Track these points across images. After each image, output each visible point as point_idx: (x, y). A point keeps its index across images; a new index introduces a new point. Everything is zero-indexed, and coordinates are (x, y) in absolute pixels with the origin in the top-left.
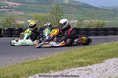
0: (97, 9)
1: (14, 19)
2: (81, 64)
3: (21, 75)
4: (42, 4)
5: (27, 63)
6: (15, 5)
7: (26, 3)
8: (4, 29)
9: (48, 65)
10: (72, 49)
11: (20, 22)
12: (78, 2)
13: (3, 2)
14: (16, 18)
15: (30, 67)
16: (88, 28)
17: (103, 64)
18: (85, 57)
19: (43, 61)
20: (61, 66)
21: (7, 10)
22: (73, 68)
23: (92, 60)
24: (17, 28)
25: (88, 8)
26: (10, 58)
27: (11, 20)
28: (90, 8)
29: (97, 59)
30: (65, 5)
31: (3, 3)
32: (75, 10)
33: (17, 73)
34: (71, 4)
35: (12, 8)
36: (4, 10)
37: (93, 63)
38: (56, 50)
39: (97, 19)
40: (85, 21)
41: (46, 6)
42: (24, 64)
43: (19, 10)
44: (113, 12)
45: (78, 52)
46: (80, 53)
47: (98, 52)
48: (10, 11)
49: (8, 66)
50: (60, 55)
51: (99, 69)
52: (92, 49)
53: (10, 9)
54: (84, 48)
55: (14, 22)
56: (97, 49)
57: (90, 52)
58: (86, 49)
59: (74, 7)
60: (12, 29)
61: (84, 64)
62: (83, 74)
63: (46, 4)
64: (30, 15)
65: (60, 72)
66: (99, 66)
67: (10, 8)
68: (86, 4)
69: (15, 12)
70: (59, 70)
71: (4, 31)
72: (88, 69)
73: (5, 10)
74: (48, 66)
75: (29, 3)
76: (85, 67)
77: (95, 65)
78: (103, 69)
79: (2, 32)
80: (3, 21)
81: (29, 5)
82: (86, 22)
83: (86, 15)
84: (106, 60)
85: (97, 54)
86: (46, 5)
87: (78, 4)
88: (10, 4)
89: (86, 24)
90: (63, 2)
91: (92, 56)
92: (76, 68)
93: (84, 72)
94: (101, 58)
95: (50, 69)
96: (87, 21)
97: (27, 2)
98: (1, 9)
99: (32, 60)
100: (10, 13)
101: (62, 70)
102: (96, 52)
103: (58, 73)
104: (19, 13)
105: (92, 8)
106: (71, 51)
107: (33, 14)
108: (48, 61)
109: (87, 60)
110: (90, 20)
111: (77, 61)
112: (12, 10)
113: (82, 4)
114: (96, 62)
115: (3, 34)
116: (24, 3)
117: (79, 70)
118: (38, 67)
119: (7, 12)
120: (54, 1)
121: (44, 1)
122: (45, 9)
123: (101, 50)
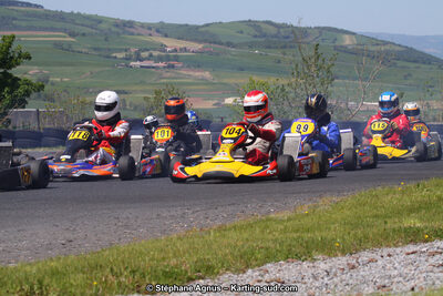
2: (414, 236)
3: (220, 265)
4: (269, 47)
5: (235, 227)
6: (185, 50)
7: (221, 44)
9: (307, 236)
10: (380, 188)
12: (385, 43)
13: (148, 39)
15: (247, 240)
18: (423, 211)
19: (289, 224)
20: (349, 240)
21: (160, 64)
22: (387, 246)
25: (415, 61)
26: (180, 212)
28: (424, 63)
30: (345, 50)
31: (148, 43)
32: (377, 68)
33: (207, 257)
35: (176, 59)
36: (152, 63)
38: (325, 192)
41: (284, 54)
42: (225, 230)
43: (199, 66)
45: (399, 197)
46: (407, 201)
48: (169, 67)
50: (342, 204)
53: (171, 60)
54: (418, 186)
57: (440, 199)
58: (424, 187)
61: (424, 234)
62: (424, 267)
63: (285, 47)
64: (232, 81)
65: (344, 259)
67: (168, 58)
68: (411, 49)
69: (185, 73)
70: (344, 254)
72: (436, 249)
73: (154, 65)
74: (305, 239)
75: (229, 44)
76: (427, 244)
81: (229, 49)
87: (387, 47)
88: (171, 44)
90: (337, 44)
92: (396, 246)
93: (426, 261)
95: (312, 249)
97: (224, 41)
98: (141, 60)
99: (251, 220)
100: (169, 74)
101: (351, 254)
103: (339, 262)
104: (197, 74)
105: (430, 63)
106: (374, 193)
107: (242, 80)
108: (302, 221)
109: (433, 224)
111: (396, 226)
112: (177, 64)
113: (397, 48)
116: (215, 43)
117: (408, 254)
118: (275, 241)
119: (159, 71)
120: (310, 39)
121: (276, 36)
122: (279, 62)
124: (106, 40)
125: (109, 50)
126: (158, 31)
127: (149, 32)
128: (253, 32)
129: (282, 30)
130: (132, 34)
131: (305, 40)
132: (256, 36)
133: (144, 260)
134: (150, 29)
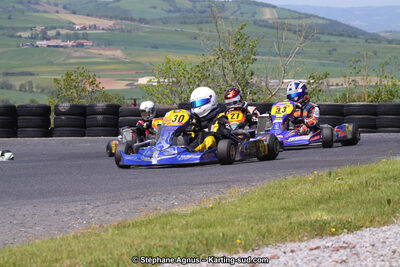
0: (374, 38)
1: (91, 74)
2: (320, 230)
4: (185, 23)
5: (135, 225)
6: (95, 27)
7: (132, 20)
8: (56, 106)
9: (207, 232)
10: (290, 178)
11: (113, 86)
12: (308, 16)
13: (55, 16)
14: (99, 71)
15: (146, 238)
16: (343, 106)
17: (395, 228)
18: (332, 203)
19: (191, 219)
20: (252, 235)
21: (69, 43)
22: (291, 241)
23: (356, 214)
24: (101, 105)
25: (341, 35)
26: (79, 208)
27: (80, 78)
28: (350, 36)
29: (374, 210)
30: (265, 24)
31: (53, 20)
32: (297, 42)
33: (102, 257)
34: (286, 21)
35: (86, 37)
36: (59, 42)
37: (359, 224)
38: (233, 182)
39: (374, 74)
40: (333, 81)
41: (201, 29)
42: (124, 227)
43: (109, 45)
45: (308, 187)
46: (317, 192)
47: (377, 188)
48: (77, 46)
49: (72, 234)
50: (248, 196)
51: (379, 245)
52: (355, 177)
53: (80, 38)
54: (330, 174)
55: (92, 83)
56: (373, 175)
57: (351, 188)
58: (337, 175)
59: (295, 32)
60: (83, 108)
61: (330, 227)
62: (326, 263)
63: (201, 22)
64: (144, 60)
65: (247, 255)
66: (382, 235)
67: (76, 37)
68: (336, 21)
69: (95, 52)
70: (245, 250)
71: (58, 113)
72: (341, 244)
73: (62, 44)
74: (206, 236)
75: (141, 20)
76: (333, 238)
77: (366, 233)
78: (394, 247)
79: (52, 117)
80: (56, 80)
81: (142, 25)
82: (337, 85)
83: (335, 61)
85: (372, 194)
86: (201, 26)
87: (309, 21)
88: (80, 21)
89: (336, 91)
90: (257, 17)
91: (358, 201)
92: (300, 240)
93: (330, 256)
94: (387, 206)
95: (213, 246)
96: (340, 80)
97: (136, 17)
98: (48, 39)
99: (152, 216)
100: (77, 54)
101: (253, 250)
102: (370, 189)
104: (109, 53)
105: (355, 37)
106: (283, 184)
107: (158, 58)
108: (206, 216)
109: (341, 216)
110: (352, 78)
111: (305, 217)
112: (86, 43)
113: (321, 22)
114: (371, 221)
115: (56, 126)
116: (128, 20)
117: (311, 250)
118: (174, 238)
119: (67, 51)
120: (227, 14)
121: (191, 11)
122: (195, 38)
123: (387, 180)
124: (10, 18)
125: (13, 29)
126: (65, 8)
127: (55, 8)
128: (167, 6)
129: (197, 4)
130: (38, 11)
131: (222, 15)
132: (170, 11)
133: (36, 262)
134: (56, 5)
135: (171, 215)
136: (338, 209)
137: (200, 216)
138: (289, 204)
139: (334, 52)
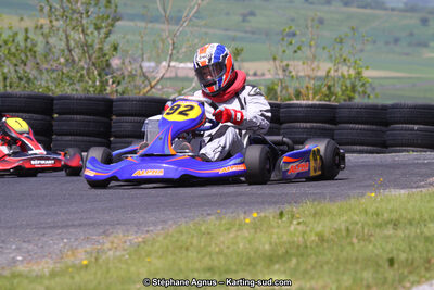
29: (368, 275)
38: (113, 225)
44: (412, 20)
47: (367, 239)
54: (281, 214)
56: (356, 218)
58: (293, 217)
83: (253, 33)
84: (419, 283)
85: (359, 249)
91: (337, 260)
94: (389, 269)
102: (355, 241)
106: (203, 229)
108: (77, 278)
109: (313, 283)
123: (379, 226)
135: (14, 276)
136: (306, 272)
137: (67, 279)
138: (219, 262)
139: (250, 18)
